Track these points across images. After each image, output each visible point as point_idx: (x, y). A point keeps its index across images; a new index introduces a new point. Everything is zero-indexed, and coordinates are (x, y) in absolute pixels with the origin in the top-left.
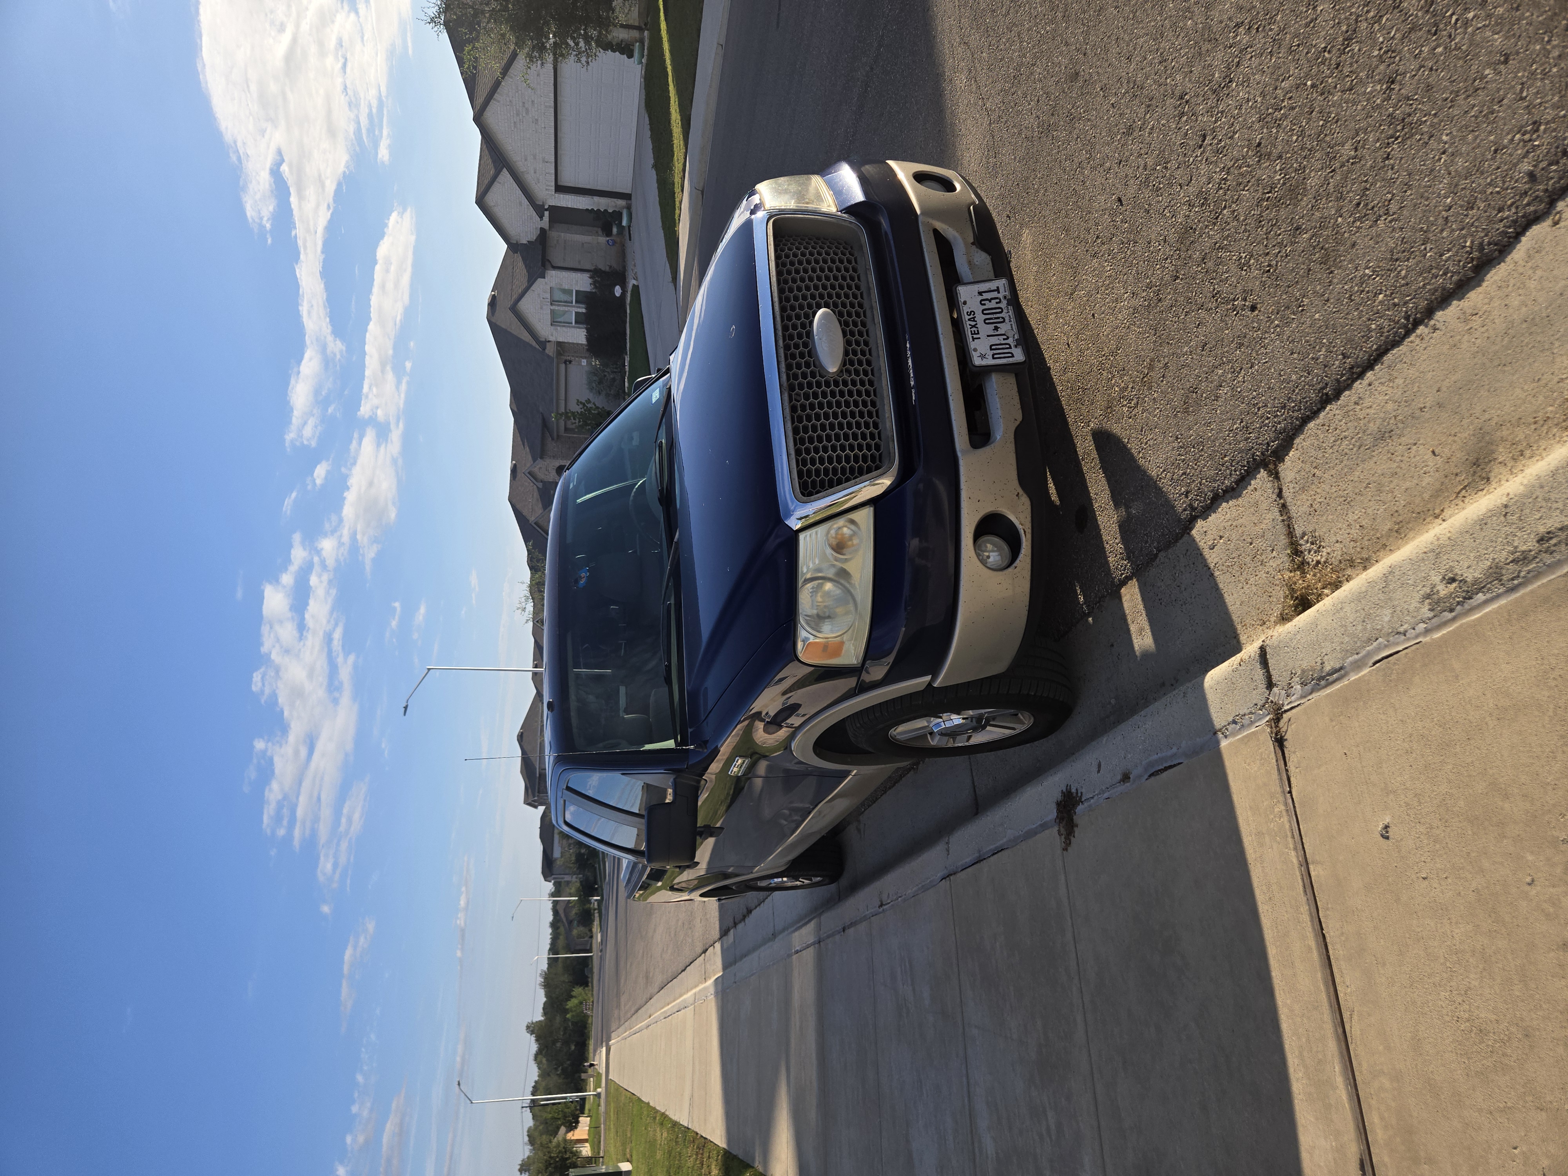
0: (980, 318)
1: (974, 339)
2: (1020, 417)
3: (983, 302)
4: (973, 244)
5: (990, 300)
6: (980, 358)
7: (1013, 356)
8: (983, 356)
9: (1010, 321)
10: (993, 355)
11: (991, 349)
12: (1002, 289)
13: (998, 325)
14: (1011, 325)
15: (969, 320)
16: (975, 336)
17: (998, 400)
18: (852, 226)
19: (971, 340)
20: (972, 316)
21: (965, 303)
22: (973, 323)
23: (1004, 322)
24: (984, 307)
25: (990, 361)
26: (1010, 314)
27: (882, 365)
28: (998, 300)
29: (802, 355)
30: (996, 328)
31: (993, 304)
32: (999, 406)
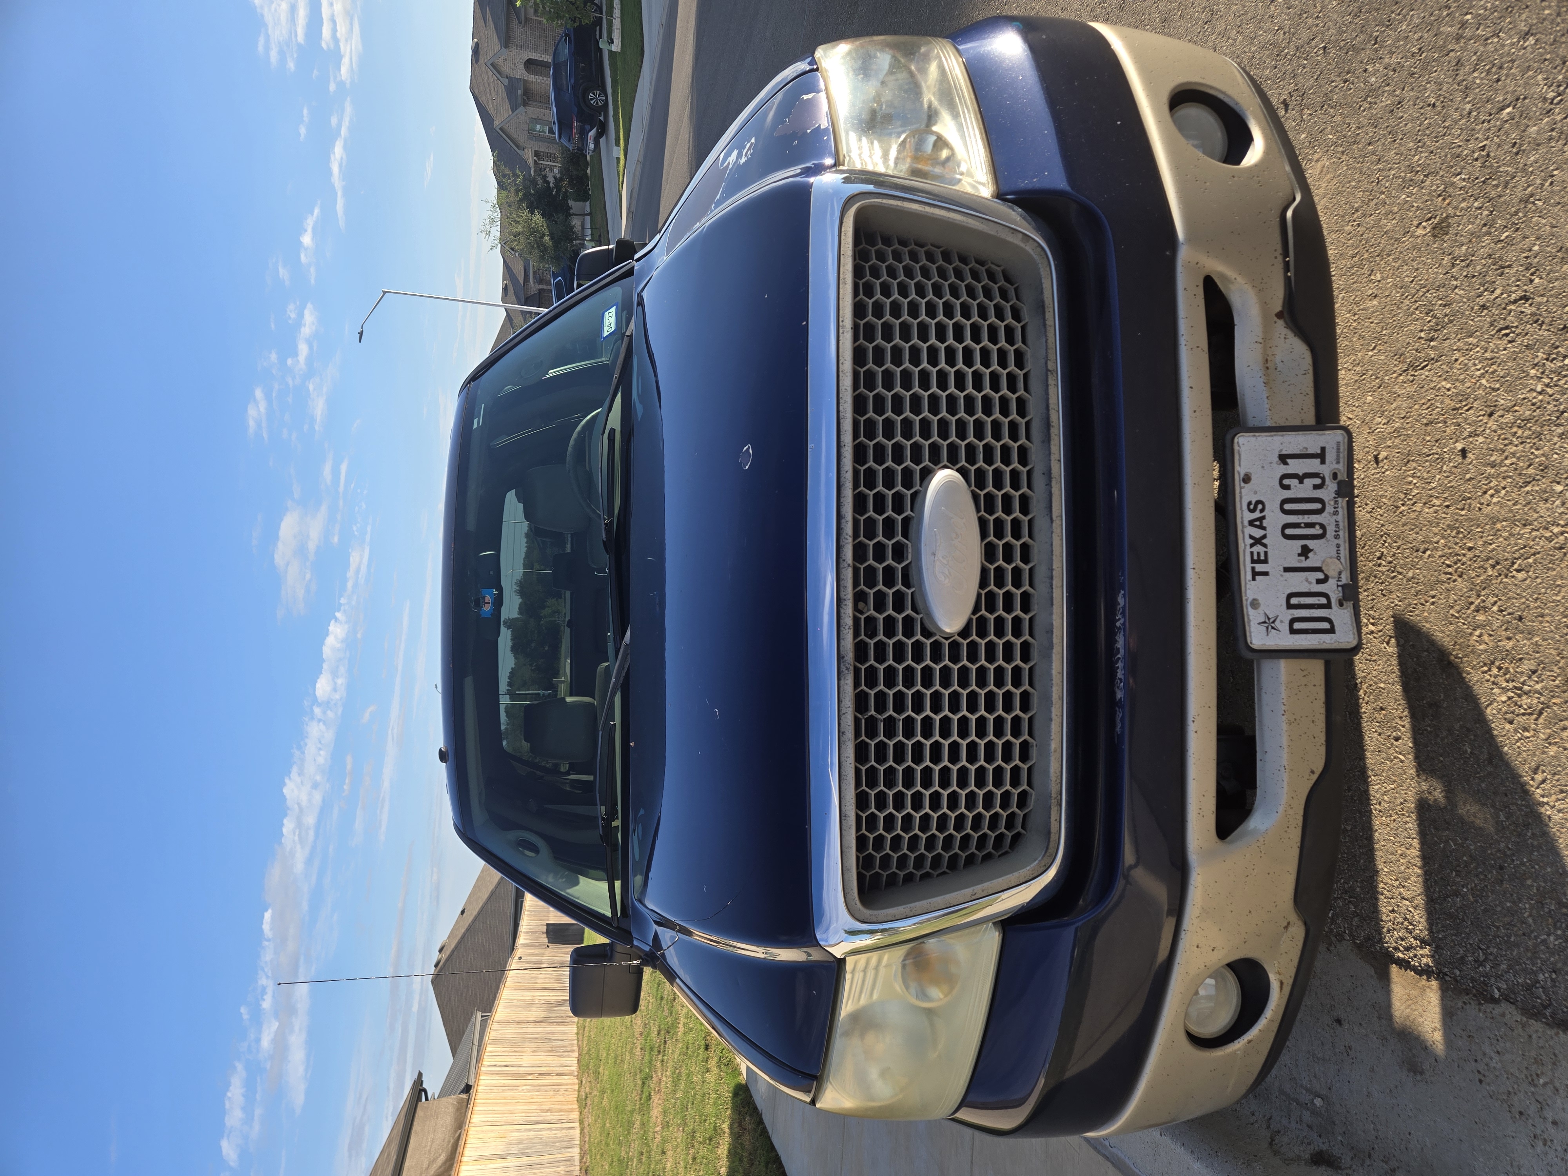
0: (1275, 519)
1: (1255, 574)
2: (1319, 765)
3: (1286, 482)
4: (1279, 315)
5: (1301, 478)
6: (1263, 628)
7: (1332, 631)
8: (1269, 624)
9: (1337, 537)
10: (1293, 621)
11: (1290, 606)
12: (1330, 456)
13: (1311, 543)
14: (1338, 546)
15: (1251, 523)
16: (1259, 568)
17: (1284, 726)
18: (1029, 248)
19: (1249, 576)
20: (1257, 514)
21: (1247, 479)
22: (1257, 533)
23: (1322, 536)
24: (1287, 494)
25: (1284, 640)
26: (1340, 518)
27: (1056, 622)
28: (1318, 481)
29: (889, 577)
30: (1305, 552)
31: (1305, 489)
32: (1285, 741)
